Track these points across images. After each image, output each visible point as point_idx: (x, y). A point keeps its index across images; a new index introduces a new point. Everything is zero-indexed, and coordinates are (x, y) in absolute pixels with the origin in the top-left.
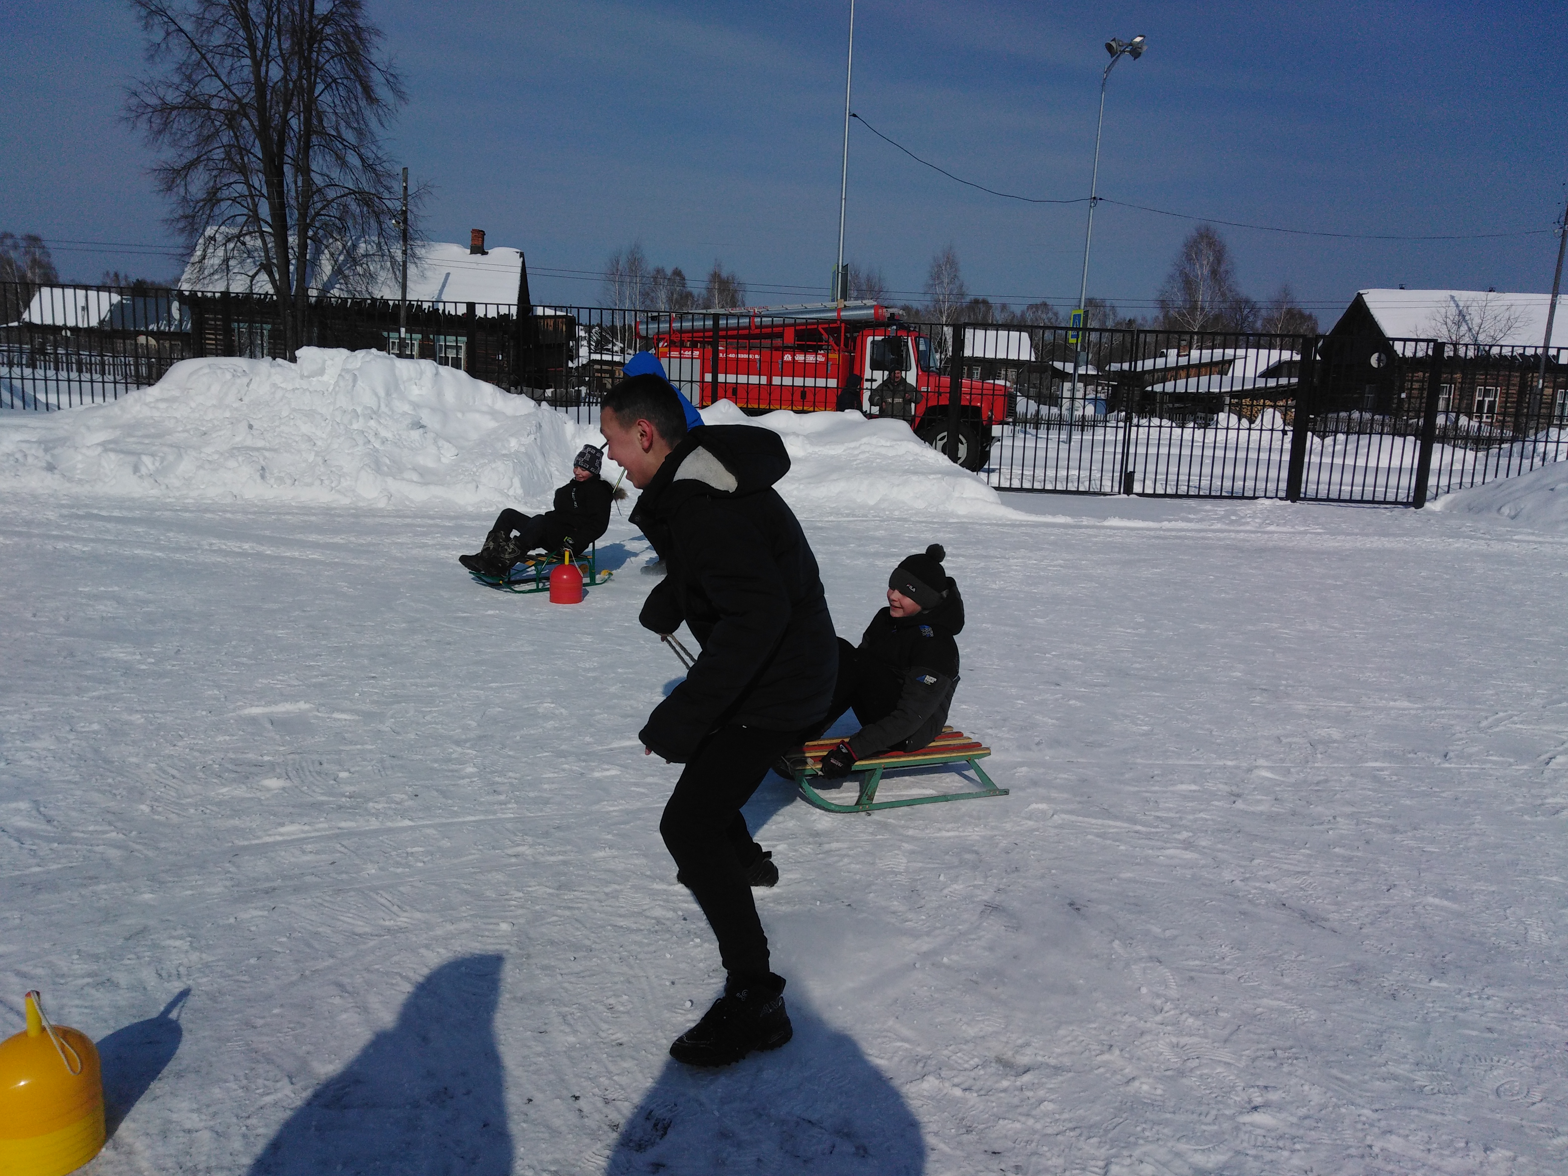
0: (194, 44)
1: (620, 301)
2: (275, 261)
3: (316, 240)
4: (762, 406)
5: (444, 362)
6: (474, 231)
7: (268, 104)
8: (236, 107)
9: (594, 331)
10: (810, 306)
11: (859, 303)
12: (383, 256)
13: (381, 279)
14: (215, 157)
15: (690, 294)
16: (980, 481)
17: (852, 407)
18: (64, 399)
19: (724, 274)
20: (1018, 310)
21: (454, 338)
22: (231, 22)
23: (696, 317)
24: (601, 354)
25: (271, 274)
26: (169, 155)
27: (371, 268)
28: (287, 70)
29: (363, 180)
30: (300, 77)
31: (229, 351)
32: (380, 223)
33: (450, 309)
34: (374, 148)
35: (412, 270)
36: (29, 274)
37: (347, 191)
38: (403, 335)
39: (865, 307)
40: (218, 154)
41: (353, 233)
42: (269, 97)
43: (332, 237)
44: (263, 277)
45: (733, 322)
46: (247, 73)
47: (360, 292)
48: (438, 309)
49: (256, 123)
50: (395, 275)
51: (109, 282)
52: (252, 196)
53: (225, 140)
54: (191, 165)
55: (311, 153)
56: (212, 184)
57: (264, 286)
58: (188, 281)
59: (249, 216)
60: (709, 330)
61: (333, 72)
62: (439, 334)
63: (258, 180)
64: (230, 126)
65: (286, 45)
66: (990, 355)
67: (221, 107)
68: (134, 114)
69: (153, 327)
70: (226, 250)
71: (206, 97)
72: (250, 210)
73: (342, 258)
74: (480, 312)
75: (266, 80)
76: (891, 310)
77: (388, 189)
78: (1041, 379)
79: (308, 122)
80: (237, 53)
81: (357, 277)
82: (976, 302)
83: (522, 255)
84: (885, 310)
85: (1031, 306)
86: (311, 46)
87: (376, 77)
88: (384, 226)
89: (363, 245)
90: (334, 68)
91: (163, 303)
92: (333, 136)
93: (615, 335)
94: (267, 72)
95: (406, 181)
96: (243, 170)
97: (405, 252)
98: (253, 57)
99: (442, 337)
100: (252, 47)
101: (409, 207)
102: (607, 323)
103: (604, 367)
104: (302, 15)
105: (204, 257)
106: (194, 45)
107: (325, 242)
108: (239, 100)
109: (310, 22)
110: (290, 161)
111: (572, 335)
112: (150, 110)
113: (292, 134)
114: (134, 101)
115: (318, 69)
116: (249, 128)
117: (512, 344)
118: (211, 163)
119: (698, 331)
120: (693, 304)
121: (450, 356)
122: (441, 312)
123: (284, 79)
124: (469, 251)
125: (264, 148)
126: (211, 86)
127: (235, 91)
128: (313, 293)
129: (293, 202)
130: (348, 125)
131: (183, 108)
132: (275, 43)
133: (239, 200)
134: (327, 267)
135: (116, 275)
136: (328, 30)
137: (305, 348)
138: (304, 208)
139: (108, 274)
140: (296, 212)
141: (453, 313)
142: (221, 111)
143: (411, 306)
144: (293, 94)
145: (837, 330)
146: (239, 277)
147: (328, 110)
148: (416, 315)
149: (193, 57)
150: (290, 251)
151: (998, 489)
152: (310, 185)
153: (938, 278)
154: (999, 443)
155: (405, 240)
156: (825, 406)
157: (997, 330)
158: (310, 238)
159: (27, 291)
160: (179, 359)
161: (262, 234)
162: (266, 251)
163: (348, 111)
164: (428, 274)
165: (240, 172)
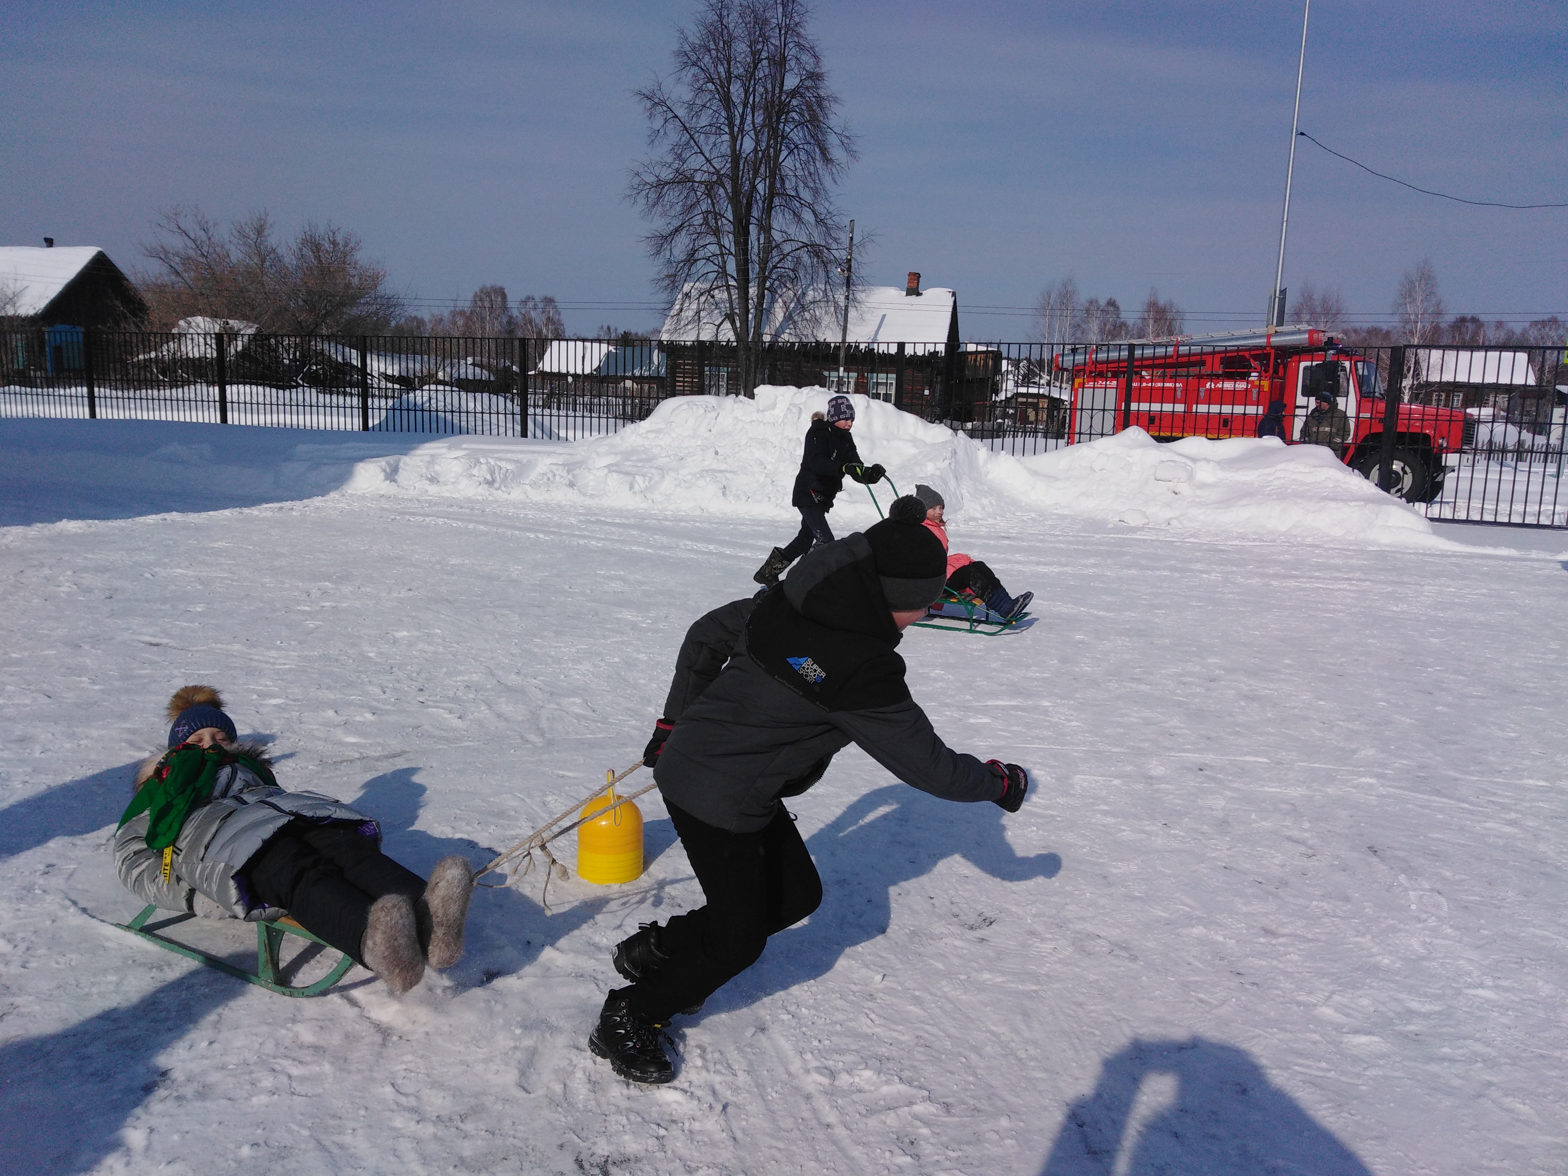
0: (685, 127)
1: (1049, 333)
2: (737, 311)
3: (773, 291)
4: (1174, 434)
5: (877, 396)
6: (910, 274)
7: (741, 173)
8: (715, 178)
9: (1021, 365)
10: (1237, 333)
11: (1291, 328)
12: (827, 302)
13: (824, 323)
14: (695, 223)
15: (1124, 325)
16: (1417, 513)
17: (1272, 433)
18: (571, 434)
19: (1161, 302)
20: (1518, 329)
21: (885, 375)
22: (716, 104)
23: (1111, 347)
24: (1028, 387)
25: (733, 323)
26: (660, 224)
27: (817, 313)
28: (757, 142)
29: (816, 234)
30: (768, 146)
31: (700, 390)
32: (827, 272)
33: (883, 348)
34: (827, 204)
35: (852, 314)
36: (544, 331)
37: (801, 244)
38: (841, 375)
39: (1300, 332)
40: (698, 220)
41: (803, 282)
42: (741, 167)
43: (786, 286)
44: (727, 325)
45: (1148, 352)
46: (725, 148)
47: (806, 336)
48: (873, 349)
49: (729, 191)
50: (837, 317)
51: (603, 336)
52: (722, 254)
53: (704, 207)
54: (677, 230)
55: (773, 213)
56: (691, 246)
57: (727, 334)
58: (668, 331)
59: (719, 273)
60: (1124, 361)
61: (796, 139)
62: (872, 372)
63: (728, 241)
64: (709, 195)
65: (759, 120)
66: (1476, 379)
67: (703, 180)
68: (636, 191)
69: (637, 373)
70: (699, 303)
71: (692, 171)
72: (719, 267)
73: (792, 305)
74: (909, 351)
75: (740, 151)
76: (1329, 335)
77: (835, 240)
78: (1538, 404)
79: (772, 186)
80: (719, 132)
81: (805, 322)
82: (1463, 320)
83: (954, 294)
84: (1321, 334)
85: (1535, 323)
86: (779, 118)
87: (832, 140)
88: (831, 275)
89: (811, 293)
90: (797, 136)
91: (646, 351)
92: (793, 196)
93: (1041, 369)
94: (741, 145)
95: (852, 232)
96: (717, 232)
97: (847, 298)
98: (731, 133)
99: (875, 375)
100: (731, 125)
101: (853, 255)
102: (1035, 357)
103: (1030, 400)
104: (773, 92)
105: (681, 310)
106: (686, 129)
107: (779, 292)
108: (717, 172)
109: (780, 97)
110: (755, 221)
111: (997, 369)
112: (649, 186)
113: (758, 197)
114: (637, 180)
115: (783, 138)
116: (724, 195)
117: (939, 380)
118: (691, 228)
119: (1113, 362)
120: (1127, 334)
121: (882, 393)
122: (876, 351)
123: (755, 150)
124: (905, 293)
125: (734, 212)
126: (696, 162)
127: (716, 165)
128: (767, 338)
129: (755, 258)
130: (806, 185)
131: (674, 182)
132: (749, 118)
133: (711, 259)
134: (779, 314)
135: (609, 328)
136: (794, 102)
137: (762, 386)
138: (763, 263)
139: (602, 328)
140: (757, 266)
141: (886, 352)
142: (701, 182)
143: (850, 346)
144: (761, 163)
145: (1267, 356)
146: (707, 326)
147: (791, 173)
148: (854, 355)
149: (684, 139)
150: (750, 301)
151: (1432, 520)
152: (770, 242)
153: (1410, 295)
154: (1455, 474)
155: (848, 287)
156: (1243, 433)
157: (1486, 352)
158: (767, 289)
159: (542, 344)
160: (663, 399)
161: (728, 287)
162: (731, 302)
163: (806, 173)
164: (867, 316)
165: (715, 234)
